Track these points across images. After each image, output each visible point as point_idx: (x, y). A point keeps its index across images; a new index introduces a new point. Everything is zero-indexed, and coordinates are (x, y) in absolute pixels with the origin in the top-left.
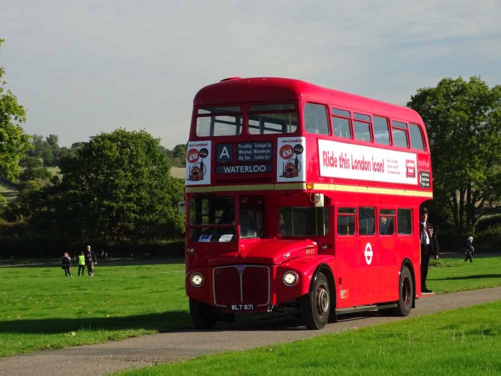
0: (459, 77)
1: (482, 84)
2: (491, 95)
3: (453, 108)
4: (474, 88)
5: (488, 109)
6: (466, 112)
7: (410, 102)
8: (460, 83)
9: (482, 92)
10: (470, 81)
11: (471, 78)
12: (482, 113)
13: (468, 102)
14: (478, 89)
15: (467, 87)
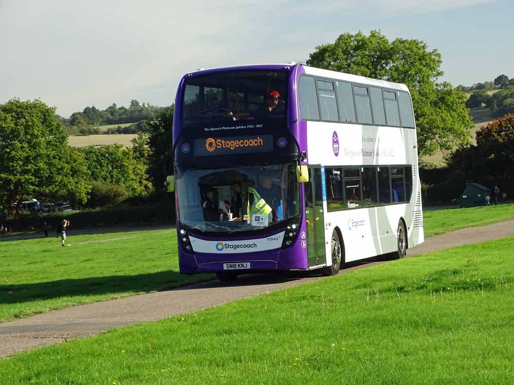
0: (358, 32)
1: (382, 38)
2: (392, 48)
3: (354, 63)
4: (374, 42)
5: (389, 63)
6: (367, 66)
7: (309, 60)
8: (359, 38)
9: (382, 46)
10: (370, 34)
11: (371, 32)
12: (383, 68)
13: (369, 56)
14: (378, 43)
15: (367, 42)
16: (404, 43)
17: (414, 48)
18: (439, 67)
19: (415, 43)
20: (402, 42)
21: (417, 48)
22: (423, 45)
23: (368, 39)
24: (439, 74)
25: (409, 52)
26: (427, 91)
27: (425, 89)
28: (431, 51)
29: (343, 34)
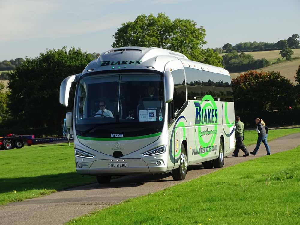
0: (150, 14)
1: (166, 18)
2: (173, 25)
4: (161, 21)
5: (171, 35)
6: (157, 37)
7: (117, 33)
8: (151, 18)
9: (166, 24)
11: (159, 14)
12: (167, 38)
13: (158, 30)
14: (164, 22)
16: (181, 22)
18: (204, 38)
19: (188, 22)
20: (180, 21)
21: (190, 25)
22: (194, 23)
23: (157, 18)
24: (204, 43)
25: (184, 28)
28: (199, 28)
29: (140, 15)
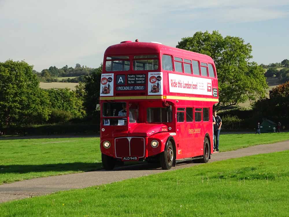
0: (206, 31)
1: (219, 35)
2: (224, 41)
3: (203, 49)
4: (214, 37)
5: (222, 50)
6: (210, 51)
7: (178, 45)
8: (207, 35)
9: (219, 40)
10: (212, 33)
11: (213, 32)
12: (219, 52)
13: (211, 45)
14: (217, 38)
15: (211, 37)
16: (231, 39)
17: (237, 42)
18: (250, 53)
19: (237, 39)
20: (230, 38)
21: (238, 42)
22: (242, 40)
23: (211, 35)
24: (250, 57)
25: (234, 44)
26: (243, 67)
27: (242, 65)
28: (246, 44)
29: (198, 31)
